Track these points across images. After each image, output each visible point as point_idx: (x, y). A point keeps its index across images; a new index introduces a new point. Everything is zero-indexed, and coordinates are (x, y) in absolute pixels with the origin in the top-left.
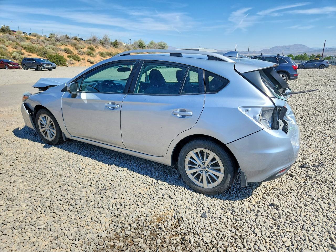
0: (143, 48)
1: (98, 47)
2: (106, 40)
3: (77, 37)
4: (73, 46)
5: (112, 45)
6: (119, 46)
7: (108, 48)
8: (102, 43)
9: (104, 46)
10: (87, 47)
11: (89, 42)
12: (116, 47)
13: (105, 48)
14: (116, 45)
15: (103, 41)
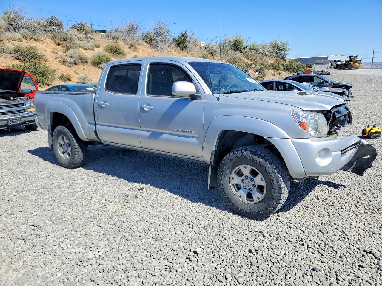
0: (241, 51)
1: (138, 47)
2: (160, 33)
3: (84, 24)
4: (58, 41)
5: (173, 45)
6: (190, 45)
7: (162, 51)
8: (149, 40)
9: (152, 46)
10: (105, 45)
11: (114, 34)
12: (182, 49)
13: (154, 50)
14: (183, 43)
15: (152, 34)
